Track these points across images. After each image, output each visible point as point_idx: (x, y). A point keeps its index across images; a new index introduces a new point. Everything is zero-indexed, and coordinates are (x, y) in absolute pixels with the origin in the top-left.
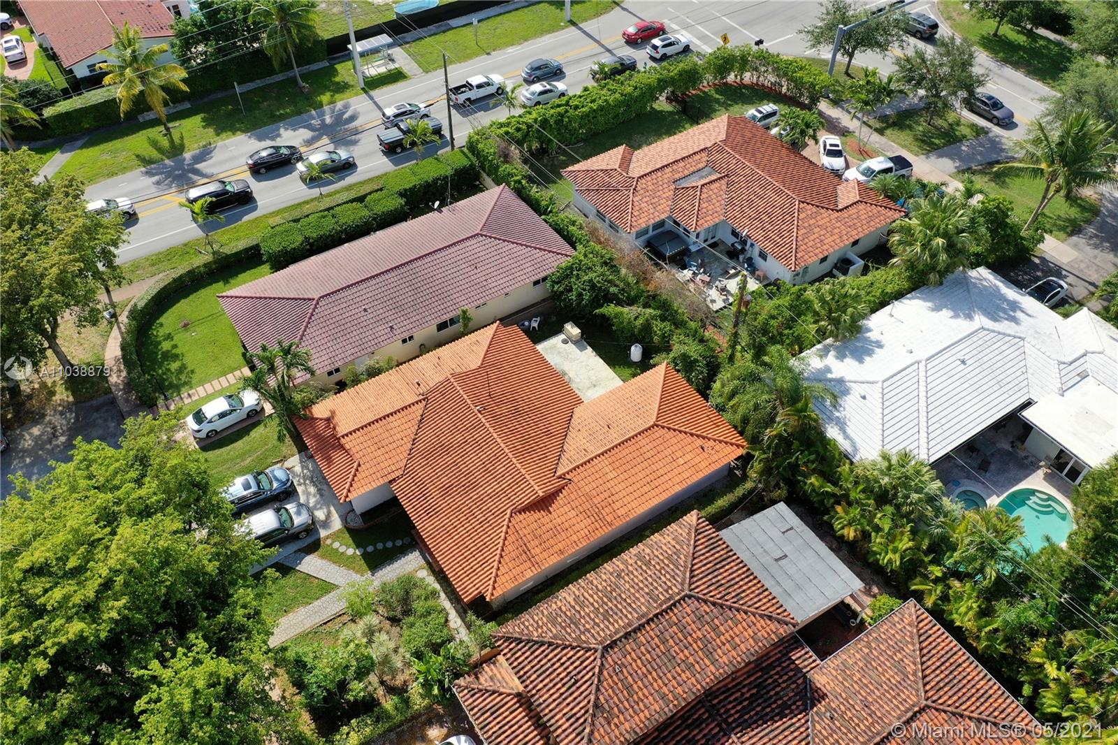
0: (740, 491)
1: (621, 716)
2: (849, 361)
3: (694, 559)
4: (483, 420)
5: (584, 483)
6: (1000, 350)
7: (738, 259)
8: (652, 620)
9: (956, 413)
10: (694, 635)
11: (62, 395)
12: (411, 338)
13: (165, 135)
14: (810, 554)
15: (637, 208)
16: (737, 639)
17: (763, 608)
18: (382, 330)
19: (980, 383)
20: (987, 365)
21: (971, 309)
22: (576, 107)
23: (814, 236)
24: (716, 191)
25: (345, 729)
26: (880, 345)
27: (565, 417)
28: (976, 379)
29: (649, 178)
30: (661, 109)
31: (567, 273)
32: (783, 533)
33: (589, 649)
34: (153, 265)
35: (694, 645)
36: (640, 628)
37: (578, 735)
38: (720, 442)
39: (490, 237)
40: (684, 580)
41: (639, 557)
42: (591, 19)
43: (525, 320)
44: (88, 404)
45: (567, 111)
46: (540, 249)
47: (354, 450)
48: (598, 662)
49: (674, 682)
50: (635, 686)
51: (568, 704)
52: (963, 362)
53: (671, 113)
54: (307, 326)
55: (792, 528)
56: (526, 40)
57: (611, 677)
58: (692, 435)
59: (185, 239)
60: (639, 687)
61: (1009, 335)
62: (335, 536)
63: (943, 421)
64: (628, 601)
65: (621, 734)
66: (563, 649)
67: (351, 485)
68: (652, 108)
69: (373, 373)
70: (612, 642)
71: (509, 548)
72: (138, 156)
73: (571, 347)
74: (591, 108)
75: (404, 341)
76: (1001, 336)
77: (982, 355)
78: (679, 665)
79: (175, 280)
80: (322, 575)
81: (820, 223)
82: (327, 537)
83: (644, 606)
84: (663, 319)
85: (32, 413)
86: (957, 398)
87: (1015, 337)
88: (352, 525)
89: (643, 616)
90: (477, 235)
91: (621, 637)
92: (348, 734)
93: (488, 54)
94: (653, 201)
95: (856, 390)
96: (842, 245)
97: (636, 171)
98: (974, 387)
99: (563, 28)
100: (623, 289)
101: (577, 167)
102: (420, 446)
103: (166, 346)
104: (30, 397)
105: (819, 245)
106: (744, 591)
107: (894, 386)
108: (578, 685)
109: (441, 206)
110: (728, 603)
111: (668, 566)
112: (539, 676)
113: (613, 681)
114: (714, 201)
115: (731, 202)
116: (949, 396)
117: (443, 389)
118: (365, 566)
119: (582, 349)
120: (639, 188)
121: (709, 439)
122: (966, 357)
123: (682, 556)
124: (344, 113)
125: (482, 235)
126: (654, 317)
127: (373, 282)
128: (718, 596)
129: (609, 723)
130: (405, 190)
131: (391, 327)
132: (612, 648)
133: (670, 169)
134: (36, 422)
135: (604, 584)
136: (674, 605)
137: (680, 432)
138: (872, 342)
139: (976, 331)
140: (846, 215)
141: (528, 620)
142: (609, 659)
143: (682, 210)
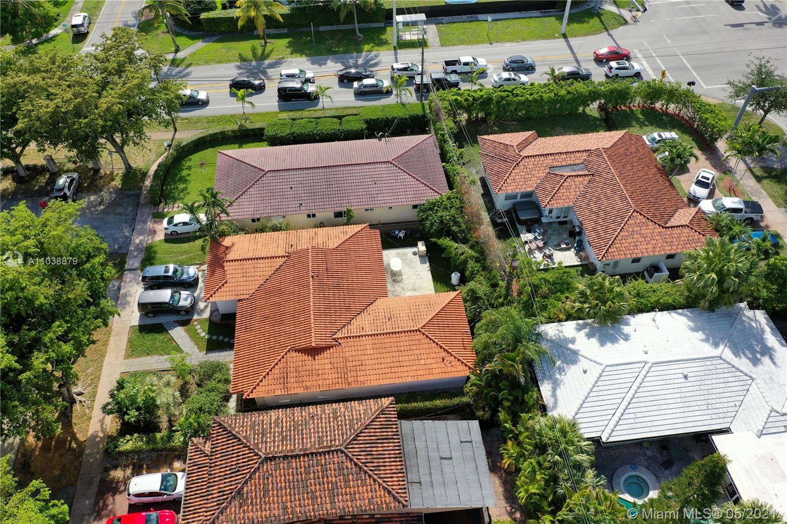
0: (456, 401)
1: (250, 507)
2: (594, 341)
3: (366, 429)
4: (311, 283)
5: (348, 350)
6: (726, 380)
7: (575, 239)
8: (308, 455)
9: (654, 413)
10: (330, 478)
11: (117, 183)
12: (314, 215)
13: (262, 46)
14: (471, 466)
15: (512, 178)
16: (357, 495)
17: (389, 484)
18: (295, 204)
19: (691, 399)
20: (706, 387)
21: (722, 339)
22: (517, 95)
23: (632, 240)
24: (578, 183)
25: (128, 437)
26: (626, 338)
27: (368, 301)
28: (688, 394)
29: (533, 159)
30: (591, 113)
31: (432, 207)
32: (462, 442)
33: (257, 455)
34: (208, 122)
35: (326, 485)
36: (297, 456)
37: (218, 505)
38: (459, 360)
39: (396, 166)
40: (347, 440)
41: (335, 411)
42: (579, 36)
43: (397, 230)
44: (126, 192)
45: (508, 96)
46: (425, 185)
47: (228, 272)
48: (257, 465)
49: (297, 503)
50: (271, 492)
51: (225, 483)
52: (686, 377)
53: (596, 119)
54: (251, 186)
55: (471, 442)
56: (523, 40)
57: (259, 479)
58: (441, 347)
59: (232, 112)
60: (273, 494)
61: (742, 372)
62: (201, 322)
63: (639, 415)
64: (304, 436)
65: (244, 518)
66: (244, 447)
67: (215, 293)
68: (584, 111)
69: (275, 229)
70: (273, 457)
71: (276, 371)
72: (240, 55)
73: (417, 258)
74: (527, 98)
75: (309, 216)
76: (734, 369)
77: (707, 377)
78: (308, 493)
79: (210, 135)
80: (179, 342)
81: (643, 232)
82: (196, 320)
83: (310, 444)
84: (477, 260)
85: (97, 187)
86: (663, 402)
87: (746, 375)
88: (214, 318)
89: (306, 449)
90: (388, 162)
91: (281, 456)
92: (128, 441)
93: (491, 44)
94: (527, 176)
95: (583, 363)
96: (652, 254)
97: (528, 151)
98: (683, 400)
99: (555, 38)
100: (464, 231)
101: (491, 137)
102: (268, 285)
103: (184, 173)
104: (101, 178)
105: (632, 248)
106: (385, 466)
107: (615, 373)
108: (237, 474)
109: (383, 136)
110: (366, 469)
111: (346, 425)
112: (221, 457)
113: (259, 482)
114: (572, 190)
115: (584, 195)
116: (656, 398)
117: (302, 254)
118: (205, 347)
119: (423, 262)
120: (521, 164)
121: (451, 355)
122: (690, 375)
123: (360, 423)
124: (373, 60)
125: (391, 163)
126: (471, 258)
127: (306, 172)
128: (363, 461)
129: (240, 507)
130: (371, 120)
131: (301, 204)
132: (271, 460)
133: (553, 157)
134: (96, 193)
135: (300, 418)
136: (328, 452)
137: (434, 342)
138: (623, 334)
139: (713, 357)
140: (669, 233)
141: (240, 419)
142: (265, 467)
143: (544, 189)
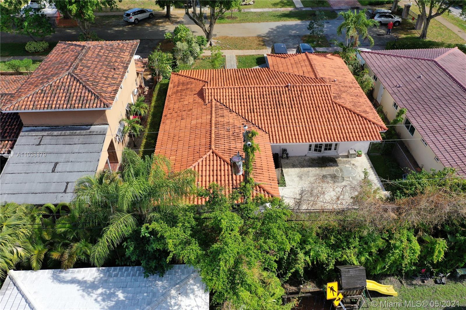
12: (397, 106)
32: (68, 183)
55: (65, 192)
75: (395, 104)
131: (399, 87)
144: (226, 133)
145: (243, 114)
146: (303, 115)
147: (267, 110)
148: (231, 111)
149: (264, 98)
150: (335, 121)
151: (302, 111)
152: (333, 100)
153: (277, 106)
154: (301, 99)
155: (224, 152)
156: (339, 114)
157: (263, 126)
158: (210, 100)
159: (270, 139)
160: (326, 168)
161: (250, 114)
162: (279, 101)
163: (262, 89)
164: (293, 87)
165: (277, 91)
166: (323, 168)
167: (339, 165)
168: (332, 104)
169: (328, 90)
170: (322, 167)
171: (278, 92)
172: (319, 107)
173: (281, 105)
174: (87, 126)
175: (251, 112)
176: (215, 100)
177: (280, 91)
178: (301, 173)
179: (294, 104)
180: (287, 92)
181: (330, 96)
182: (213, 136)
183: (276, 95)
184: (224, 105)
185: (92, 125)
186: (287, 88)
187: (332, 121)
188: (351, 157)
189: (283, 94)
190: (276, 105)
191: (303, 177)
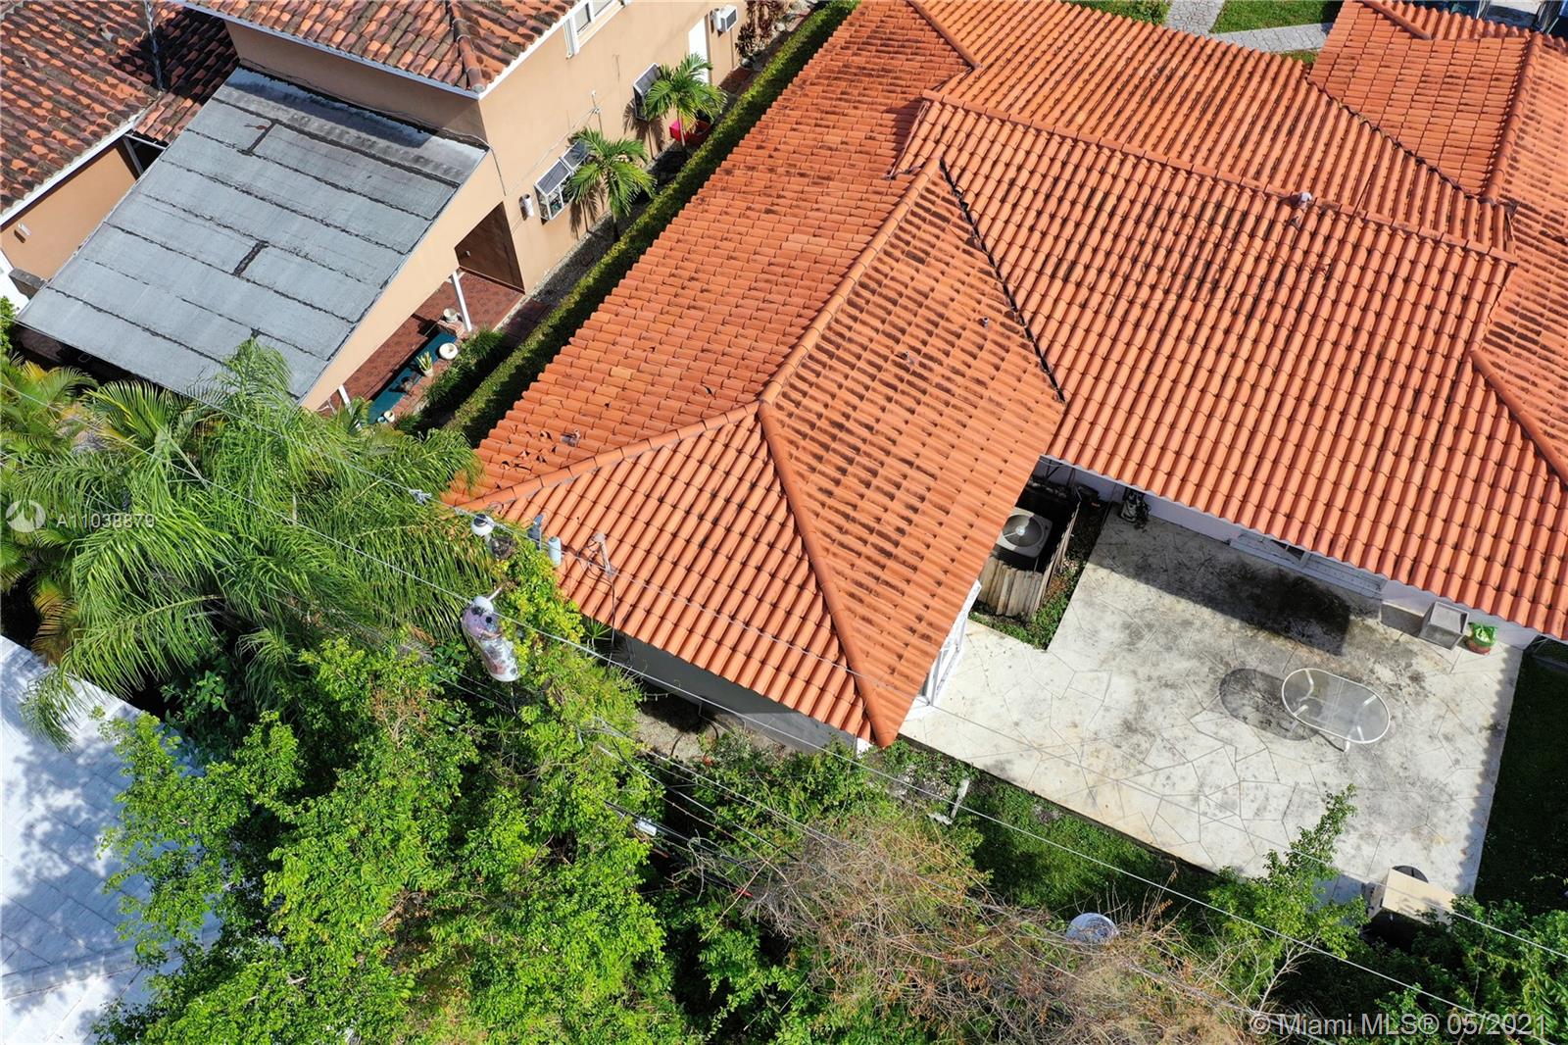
144: (881, 344)
145: (1019, 272)
146: (1276, 373)
147: (1131, 289)
148: (975, 242)
149: (1150, 226)
150: (1413, 460)
151: (1284, 352)
152: (1475, 347)
153: (1184, 287)
154: (1317, 289)
155: (806, 429)
156: (1458, 429)
157: (1066, 362)
158: (920, 160)
159: (1056, 435)
160: (1278, 643)
161: (1045, 280)
162: (1208, 264)
163: (1173, 179)
164: (1321, 217)
165: (1232, 210)
166: (1262, 636)
167: (1345, 649)
168: (1461, 364)
169: (1489, 284)
170: (1261, 626)
171: (1236, 217)
172: (1380, 358)
173: (1207, 286)
174: (420, 128)
175: (1053, 276)
176: (942, 165)
177: (1245, 215)
178: (1149, 617)
179: (1271, 303)
180: (1279, 228)
181: (1476, 323)
182: (811, 340)
183: (1217, 230)
184: (964, 205)
185: (434, 132)
186: (1286, 211)
187: (1398, 455)
188: (1430, 638)
189: (1252, 236)
190: (1188, 277)
191: (1148, 636)
